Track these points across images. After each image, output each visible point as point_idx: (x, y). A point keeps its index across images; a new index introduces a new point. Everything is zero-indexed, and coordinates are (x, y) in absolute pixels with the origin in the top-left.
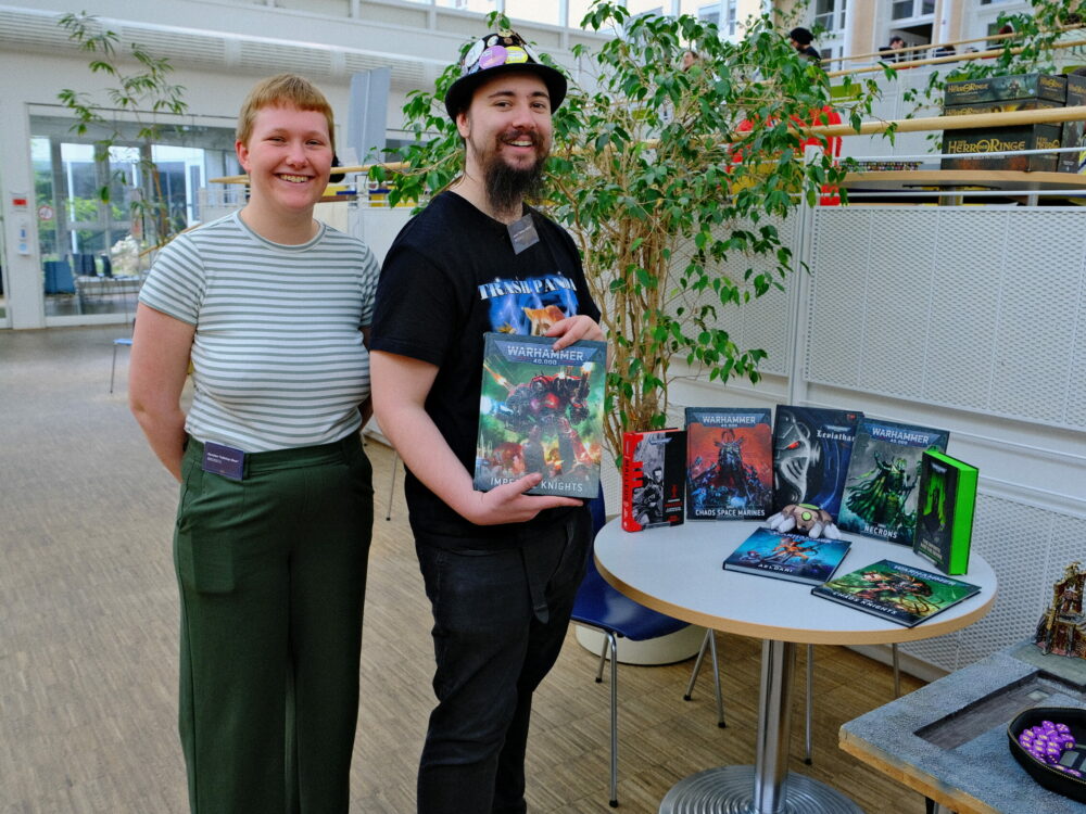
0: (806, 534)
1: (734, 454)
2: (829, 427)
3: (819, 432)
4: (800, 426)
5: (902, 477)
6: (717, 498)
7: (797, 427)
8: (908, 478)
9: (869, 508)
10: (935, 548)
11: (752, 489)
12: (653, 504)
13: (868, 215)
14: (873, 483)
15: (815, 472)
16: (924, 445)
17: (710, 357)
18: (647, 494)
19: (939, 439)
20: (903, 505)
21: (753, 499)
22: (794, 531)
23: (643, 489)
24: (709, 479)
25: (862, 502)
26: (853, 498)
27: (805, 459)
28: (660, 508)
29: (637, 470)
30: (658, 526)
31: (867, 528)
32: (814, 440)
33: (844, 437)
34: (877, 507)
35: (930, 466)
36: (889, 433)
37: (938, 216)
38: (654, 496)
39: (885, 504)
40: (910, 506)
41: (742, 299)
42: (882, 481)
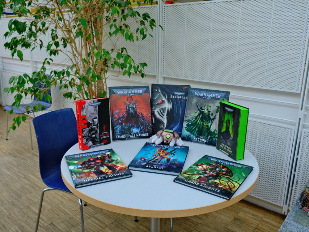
0: (168, 144)
1: (133, 108)
2: (175, 93)
3: (171, 95)
4: (162, 93)
5: (209, 114)
6: (127, 130)
7: (161, 94)
8: (212, 114)
9: (195, 129)
10: (228, 147)
11: (142, 124)
12: (94, 136)
13: (185, 7)
14: (196, 117)
15: (171, 114)
16: (219, 99)
17: (123, 66)
18: (90, 131)
19: (225, 96)
20: (210, 127)
21: (143, 128)
22: (163, 143)
23: (88, 129)
24: (122, 121)
25: (192, 127)
26: (188, 125)
27: (165, 108)
28: (98, 137)
29: (84, 119)
30: (97, 146)
31: (195, 138)
32: (169, 99)
33: (182, 97)
34: (199, 129)
35: (224, 109)
36: (202, 94)
37: (213, 5)
38: (94, 132)
39: (203, 128)
40: (214, 127)
41: (135, 38)
42: (201, 116)
